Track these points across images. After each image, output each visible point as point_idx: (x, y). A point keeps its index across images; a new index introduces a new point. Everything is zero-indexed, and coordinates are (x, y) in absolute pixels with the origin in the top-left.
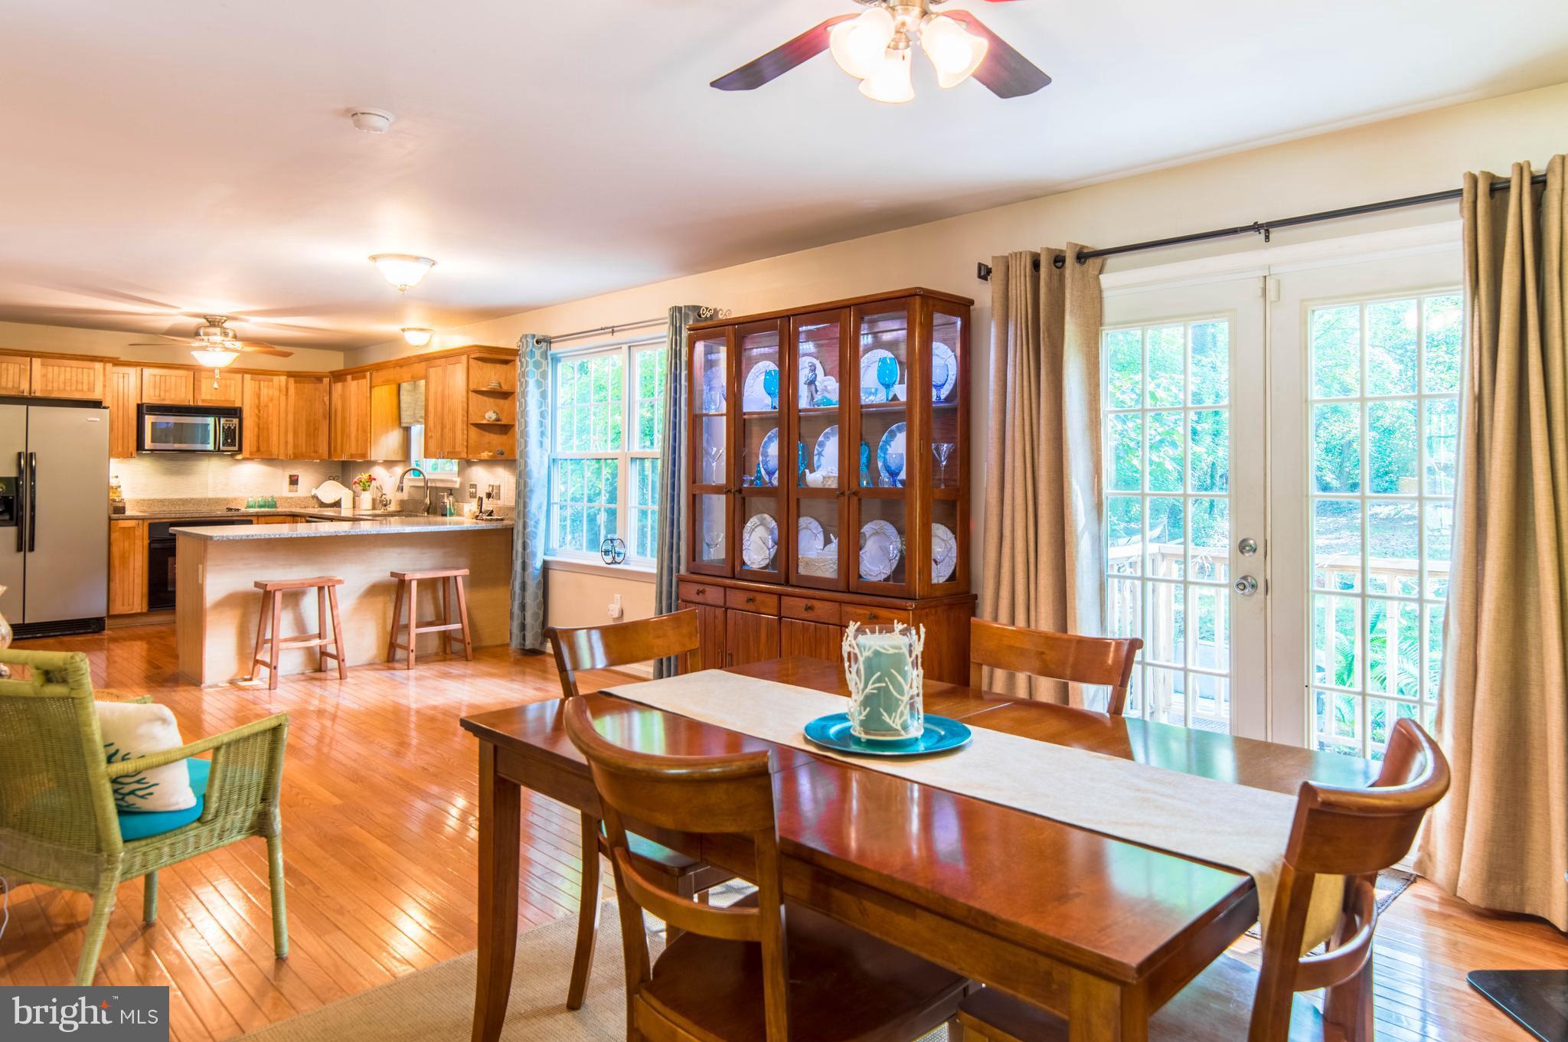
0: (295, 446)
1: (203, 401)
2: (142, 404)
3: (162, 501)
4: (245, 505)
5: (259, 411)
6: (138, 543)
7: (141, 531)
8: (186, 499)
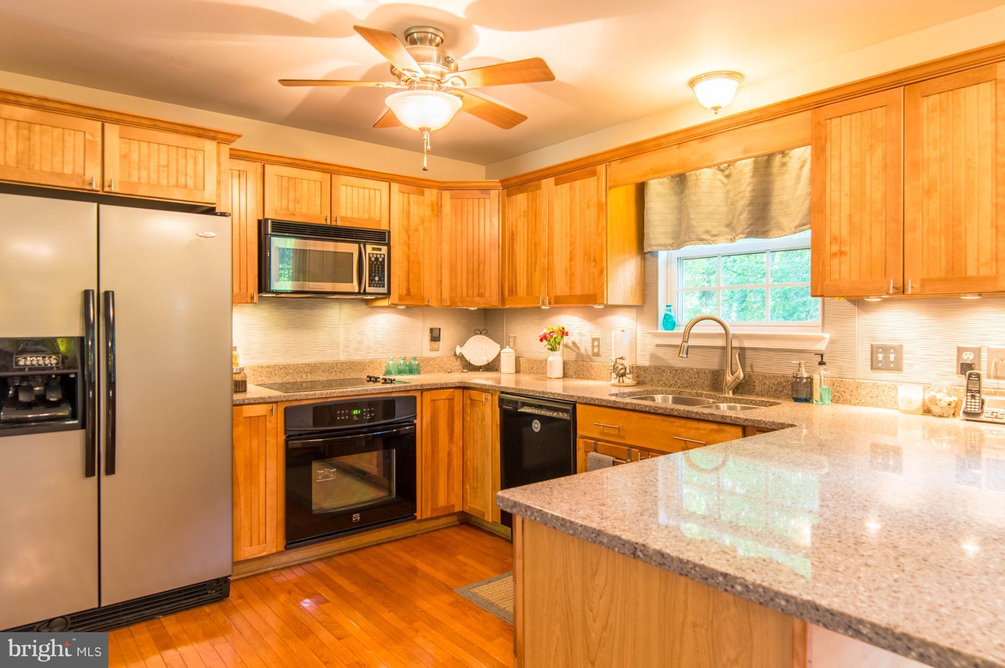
0: (453, 288)
1: (342, 218)
2: (266, 220)
3: (285, 368)
4: (383, 370)
5: (409, 238)
6: (271, 440)
7: (274, 421)
8: (315, 364)
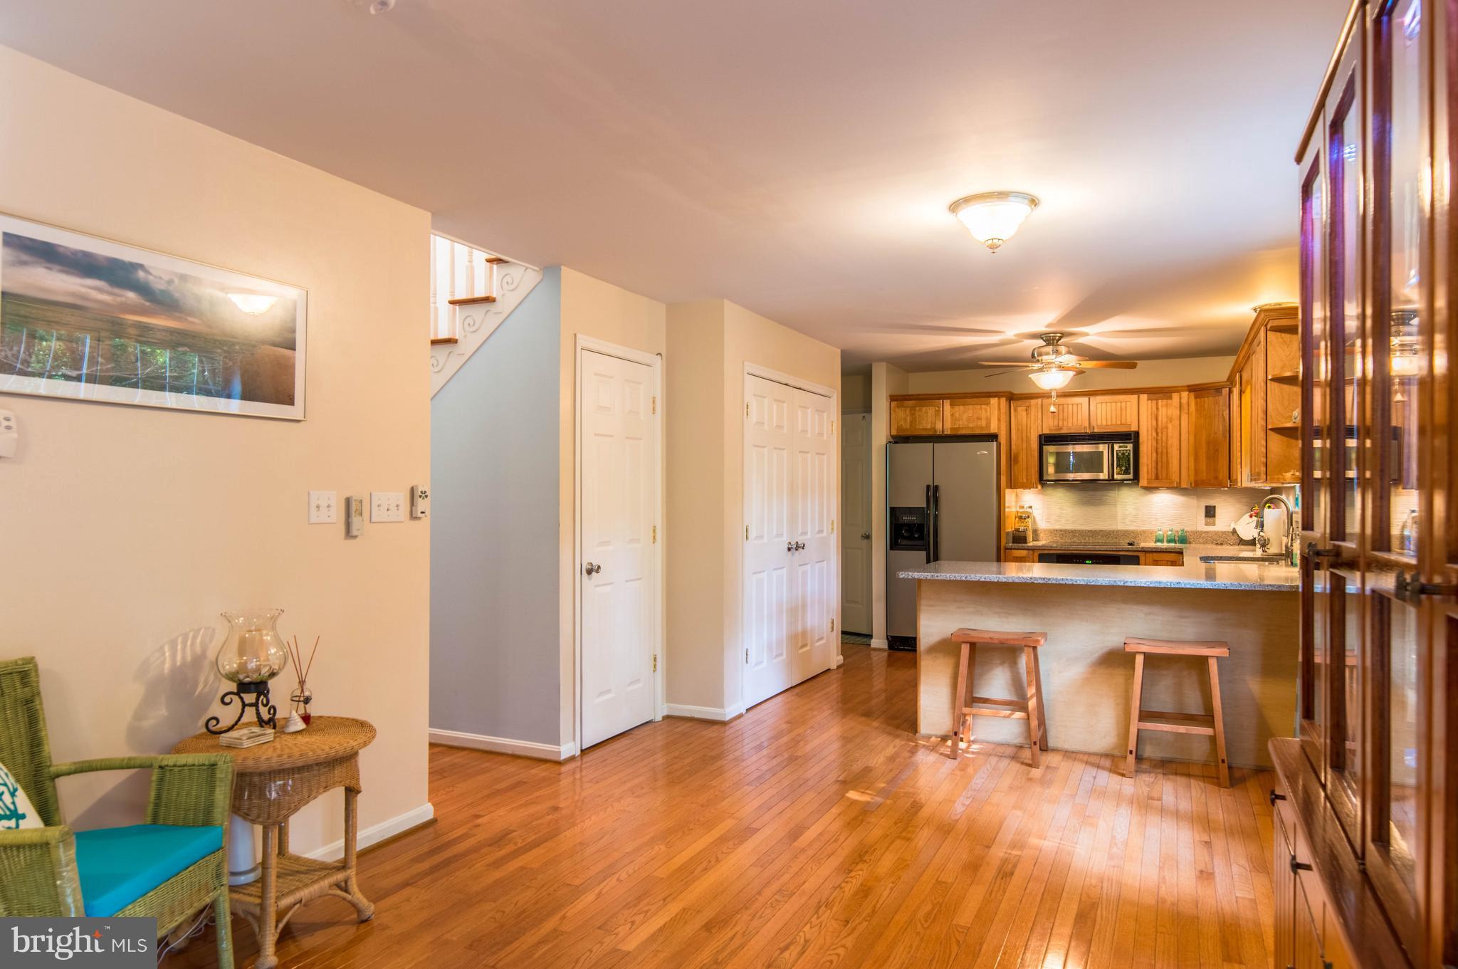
1: (1098, 426)
2: (1045, 435)
4: (1153, 538)
5: (1157, 434)
8: (1095, 531)
